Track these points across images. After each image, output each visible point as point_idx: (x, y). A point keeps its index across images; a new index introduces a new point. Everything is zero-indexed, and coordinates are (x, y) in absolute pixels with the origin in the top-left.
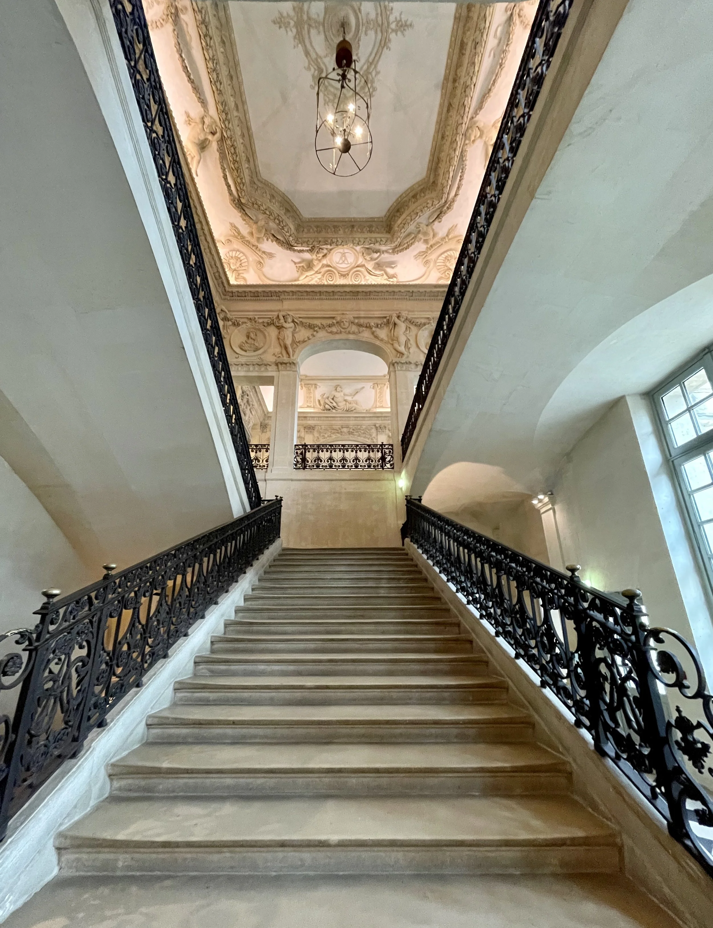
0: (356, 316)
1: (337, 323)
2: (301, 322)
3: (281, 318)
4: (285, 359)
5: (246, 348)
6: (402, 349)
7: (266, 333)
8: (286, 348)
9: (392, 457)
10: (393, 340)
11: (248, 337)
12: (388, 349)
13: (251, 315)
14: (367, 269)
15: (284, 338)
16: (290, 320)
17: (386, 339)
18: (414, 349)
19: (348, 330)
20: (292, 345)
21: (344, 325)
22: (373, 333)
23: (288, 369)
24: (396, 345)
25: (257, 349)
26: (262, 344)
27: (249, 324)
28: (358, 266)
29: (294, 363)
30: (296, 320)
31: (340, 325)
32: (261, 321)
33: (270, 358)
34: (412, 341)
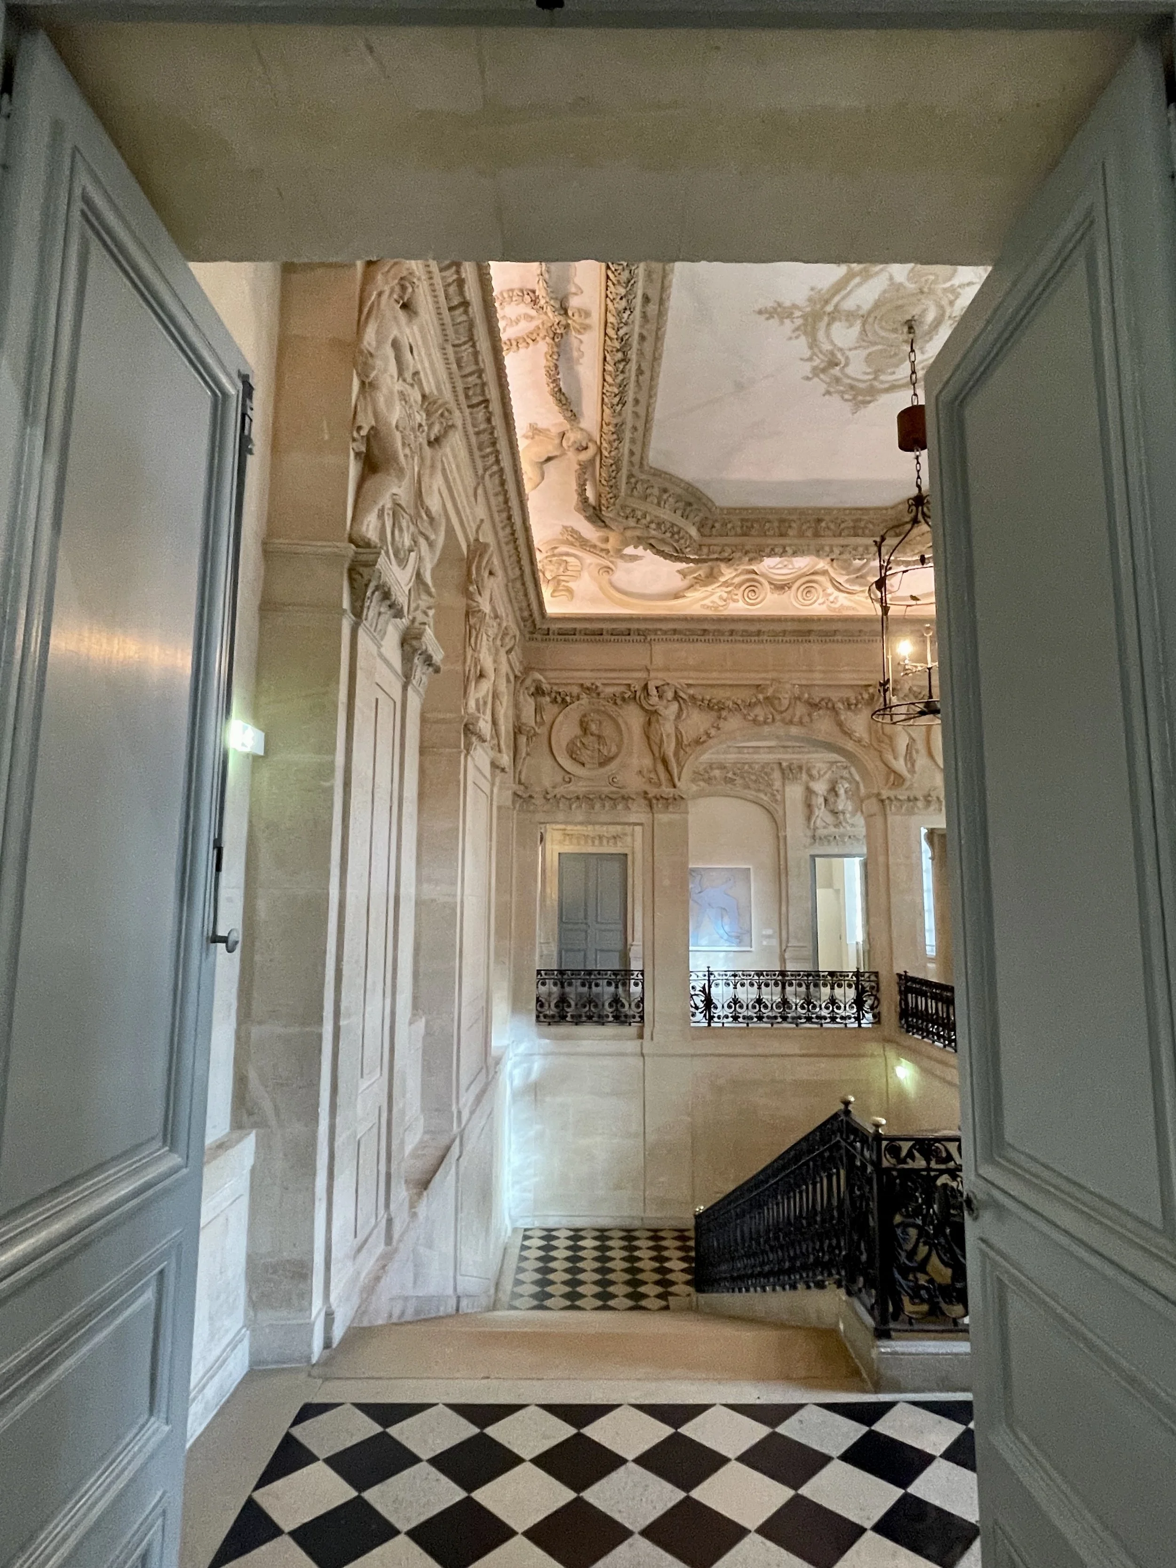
0: (804, 682)
1: (767, 698)
2: (693, 698)
3: (654, 692)
4: (667, 790)
5: (583, 759)
6: (900, 765)
7: (620, 721)
8: (665, 762)
9: (876, 998)
10: (880, 741)
11: (585, 729)
12: (871, 763)
13: (588, 676)
14: (832, 580)
15: (662, 741)
16: (670, 695)
17: (865, 736)
18: (922, 761)
19: (787, 716)
20: (676, 754)
21: (780, 704)
22: (840, 724)
23: (671, 809)
24: (889, 757)
25: (604, 762)
26: (614, 749)
27: (585, 699)
28: (813, 574)
29: (682, 798)
30: (682, 694)
31: (772, 705)
32: (610, 690)
33: (634, 783)
34: (920, 745)
